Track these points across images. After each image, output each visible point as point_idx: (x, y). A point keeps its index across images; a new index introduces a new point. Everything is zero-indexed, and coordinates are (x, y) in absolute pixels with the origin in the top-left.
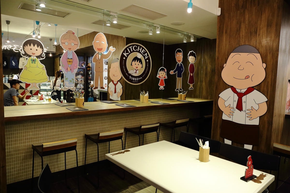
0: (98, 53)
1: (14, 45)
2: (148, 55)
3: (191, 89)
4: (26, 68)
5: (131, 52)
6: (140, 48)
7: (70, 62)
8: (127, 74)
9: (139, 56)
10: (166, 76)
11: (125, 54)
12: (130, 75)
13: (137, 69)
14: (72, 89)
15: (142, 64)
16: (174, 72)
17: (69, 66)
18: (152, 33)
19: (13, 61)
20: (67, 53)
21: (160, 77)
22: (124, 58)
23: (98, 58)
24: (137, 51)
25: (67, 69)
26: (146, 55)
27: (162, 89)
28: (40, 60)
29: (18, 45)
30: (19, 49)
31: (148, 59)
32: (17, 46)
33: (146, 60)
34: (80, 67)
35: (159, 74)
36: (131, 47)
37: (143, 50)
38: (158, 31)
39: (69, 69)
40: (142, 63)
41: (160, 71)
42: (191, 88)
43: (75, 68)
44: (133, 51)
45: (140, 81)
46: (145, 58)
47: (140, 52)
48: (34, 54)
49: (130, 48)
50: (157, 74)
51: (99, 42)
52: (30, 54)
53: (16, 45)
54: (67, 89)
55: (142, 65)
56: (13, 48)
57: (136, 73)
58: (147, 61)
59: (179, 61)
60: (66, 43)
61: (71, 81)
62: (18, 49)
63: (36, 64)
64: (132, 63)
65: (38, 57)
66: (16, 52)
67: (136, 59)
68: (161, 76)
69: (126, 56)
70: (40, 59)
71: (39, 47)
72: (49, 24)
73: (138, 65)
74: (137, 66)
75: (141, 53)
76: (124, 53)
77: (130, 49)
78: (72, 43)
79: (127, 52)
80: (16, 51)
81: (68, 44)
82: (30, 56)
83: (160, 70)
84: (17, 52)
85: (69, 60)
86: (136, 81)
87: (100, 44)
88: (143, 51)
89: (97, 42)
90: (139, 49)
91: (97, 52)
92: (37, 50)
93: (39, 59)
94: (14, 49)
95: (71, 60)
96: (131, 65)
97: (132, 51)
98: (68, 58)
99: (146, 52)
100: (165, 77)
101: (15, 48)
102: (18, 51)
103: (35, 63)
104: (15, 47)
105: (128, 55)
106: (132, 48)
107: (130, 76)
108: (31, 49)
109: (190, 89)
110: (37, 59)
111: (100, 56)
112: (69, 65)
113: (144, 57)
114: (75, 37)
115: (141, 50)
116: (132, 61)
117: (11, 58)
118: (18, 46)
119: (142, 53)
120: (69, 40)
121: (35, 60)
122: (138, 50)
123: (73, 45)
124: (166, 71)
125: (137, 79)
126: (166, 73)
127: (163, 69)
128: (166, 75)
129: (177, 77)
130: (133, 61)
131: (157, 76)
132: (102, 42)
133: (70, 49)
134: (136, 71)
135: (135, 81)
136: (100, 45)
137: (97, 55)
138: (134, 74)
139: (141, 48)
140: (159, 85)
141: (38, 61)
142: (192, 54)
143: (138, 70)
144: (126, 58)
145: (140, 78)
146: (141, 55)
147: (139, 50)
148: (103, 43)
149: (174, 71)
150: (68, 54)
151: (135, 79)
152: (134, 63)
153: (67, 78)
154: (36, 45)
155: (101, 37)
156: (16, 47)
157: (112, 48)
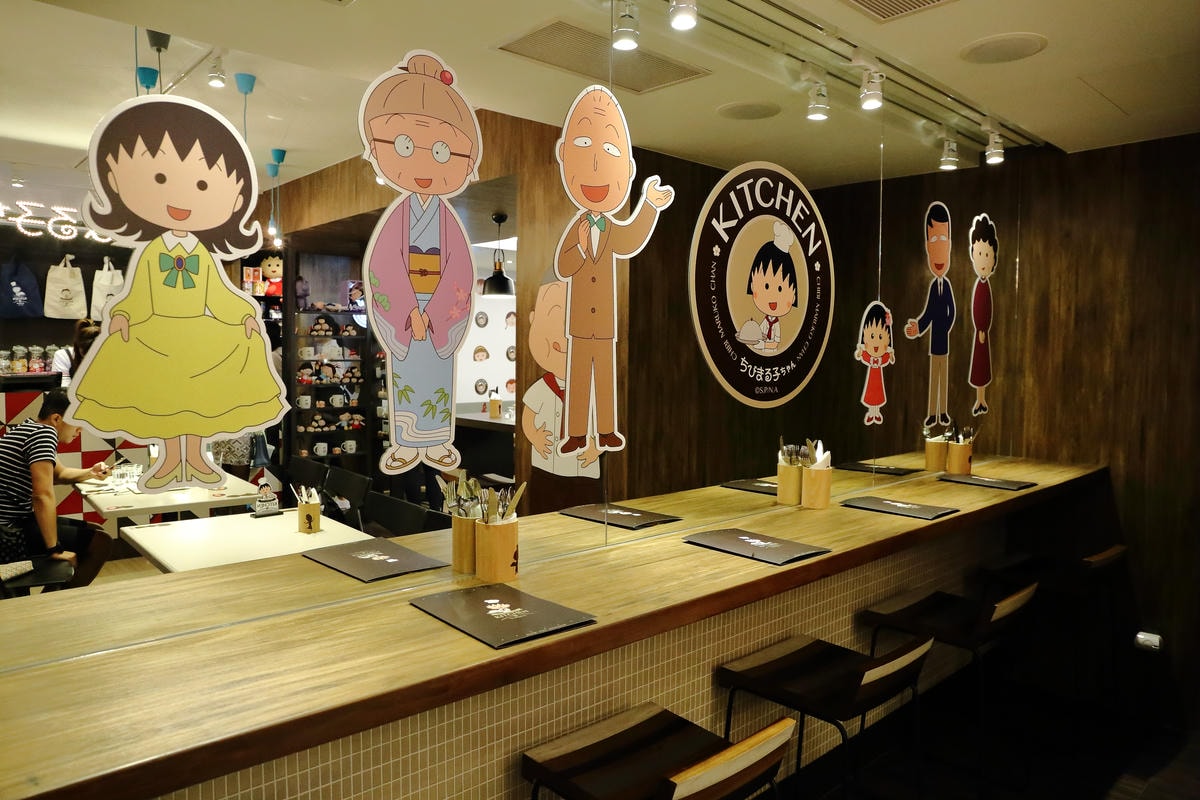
0: (588, 215)
1: (21, 204)
2: (819, 235)
3: (979, 413)
4: (120, 322)
5: (748, 216)
6: (786, 194)
7: (423, 273)
8: (729, 349)
9: (785, 239)
10: (891, 350)
11: (720, 227)
12: (742, 349)
13: (773, 314)
14: (440, 462)
15: (795, 286)
16: (922, 325)
17: (422, 305)
18: (826, 112)
19: (13, 284)
20: (406, 208)
21: (866, 355)
22: (717, 251)
23: (589, 250)
24: (771, 211)
25: (408, 325)
26: (810, 232)
27: (874, 421)
28: (228, 258)
29: (39, 202)
30: (46, 220)
31: (821, 254)
32: (35, 204)
33: (810, 261)
34: (346, 308)
35: (863, 343)
36: (745, 185)
37: (800, 204)
38: (868, 97)
39: (419, 325)
40: (793, 281)
41: (866, 322)
42: (981, 408)
43: (455, 312)
44: (759, 211)
45: (785, 385)
46: (806, 249)
47: (788, 214)
48: (180, 214)
49: (742, 188)
50: (857, 342)
51: (589, 142)
52: (156, 216)
53: (32, 204)
54: (405, 464)
55: (796, 294)
56: (17, 215)
57: (769, 336)
58: (817, 266)
59: (939, 267)
60: (401, 144)
61: (430, 407)
62: (43, 222)
63: (198, 293)
64: (750, 280)
65: (212, 238)
66: (32, 238)
67: (770, 256)
68: (871, 352)
69: (726, 238)
70: (229, 252)
71: (221, 161)
72: (212, 78)
73: (780, 289)
74: (772, 295)
75: (788, 221)
76: (714, 222)
77: (740, 195)
78: (438, 147)
79: (730, 214)
80: (29, 234)
81: (411, 145)
82: (152, 232)
83: (869, 319)
84: (34, 234)
85: (419, 262)
86: (772, 384)
87: (595, 157)
88: (797, 211)
89: (580, 142)
90: (780, 196)
91: (583, 210)
92: (202, 185)
93: (220, 255)
94: (19, 223)
95: (430, 263)
96: (750, 292)
97: (751, 208)
98: (414, 250)
99: (812, 218)
100: (886, 357)
101: (27, 218)
102: (40, 233)
103: (189, 285)
104: (26, 209)
105: (732, 233)
106: (752, 187)
107: (743, 359)
108: (161, 178)
109: (976, 412)
110: (202, 250)
111: (596, 232)
112: (419, 296)
113: (805, 243)
114: (456, 101)
115: (790, 202)
116: (753, 270)
117: (7, 268)
118: (42, 206)
119: (794, 219)
120: (419, 123)
121: (187, 265)
122: (777, 206)
123: (443, 154)
124: (890, 321)
125: (773, 372)
126: (889, 332)
127: (877, 314)
128: (890, 345)
129: (930, 354)
130: (756, 265)
131: (856, 353)
132: (606, 146)
133: (425, 183)
134: (771, 324)
135: (768, 384)
136: (596, 163)
137: (581, 230)
138: (761, 345)
139: (792, 193)
140: (862, 401)
141: (212, 267)
142: (984, 233)
143: (776, 320)
144: (726, 249)
145: (788, 367)
146: (791, 231)
147: (784, 204)
148: (614, 151)
149: (919, 321)
150: (413, 221)
151: (764, 376)
152: (759, 278)
153: (407, 389)
154: (197, 149)
155: (600, 112)
156: (30, 213)
157: (657, 187)
